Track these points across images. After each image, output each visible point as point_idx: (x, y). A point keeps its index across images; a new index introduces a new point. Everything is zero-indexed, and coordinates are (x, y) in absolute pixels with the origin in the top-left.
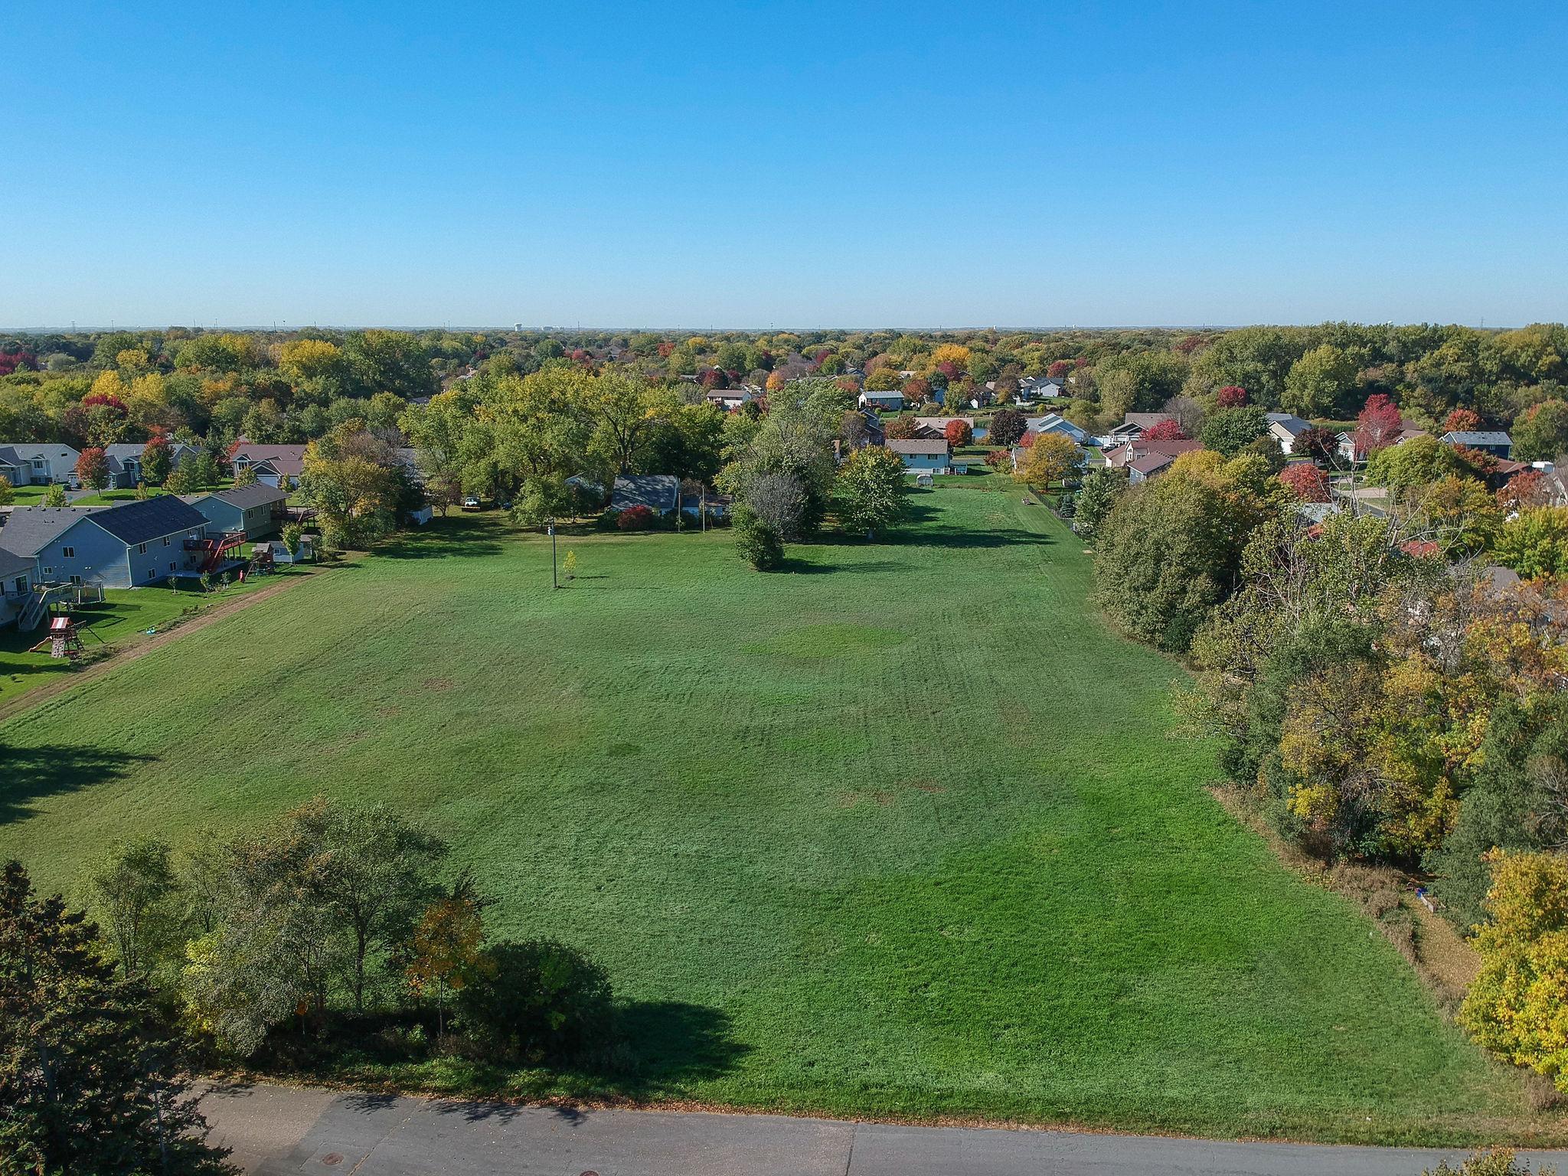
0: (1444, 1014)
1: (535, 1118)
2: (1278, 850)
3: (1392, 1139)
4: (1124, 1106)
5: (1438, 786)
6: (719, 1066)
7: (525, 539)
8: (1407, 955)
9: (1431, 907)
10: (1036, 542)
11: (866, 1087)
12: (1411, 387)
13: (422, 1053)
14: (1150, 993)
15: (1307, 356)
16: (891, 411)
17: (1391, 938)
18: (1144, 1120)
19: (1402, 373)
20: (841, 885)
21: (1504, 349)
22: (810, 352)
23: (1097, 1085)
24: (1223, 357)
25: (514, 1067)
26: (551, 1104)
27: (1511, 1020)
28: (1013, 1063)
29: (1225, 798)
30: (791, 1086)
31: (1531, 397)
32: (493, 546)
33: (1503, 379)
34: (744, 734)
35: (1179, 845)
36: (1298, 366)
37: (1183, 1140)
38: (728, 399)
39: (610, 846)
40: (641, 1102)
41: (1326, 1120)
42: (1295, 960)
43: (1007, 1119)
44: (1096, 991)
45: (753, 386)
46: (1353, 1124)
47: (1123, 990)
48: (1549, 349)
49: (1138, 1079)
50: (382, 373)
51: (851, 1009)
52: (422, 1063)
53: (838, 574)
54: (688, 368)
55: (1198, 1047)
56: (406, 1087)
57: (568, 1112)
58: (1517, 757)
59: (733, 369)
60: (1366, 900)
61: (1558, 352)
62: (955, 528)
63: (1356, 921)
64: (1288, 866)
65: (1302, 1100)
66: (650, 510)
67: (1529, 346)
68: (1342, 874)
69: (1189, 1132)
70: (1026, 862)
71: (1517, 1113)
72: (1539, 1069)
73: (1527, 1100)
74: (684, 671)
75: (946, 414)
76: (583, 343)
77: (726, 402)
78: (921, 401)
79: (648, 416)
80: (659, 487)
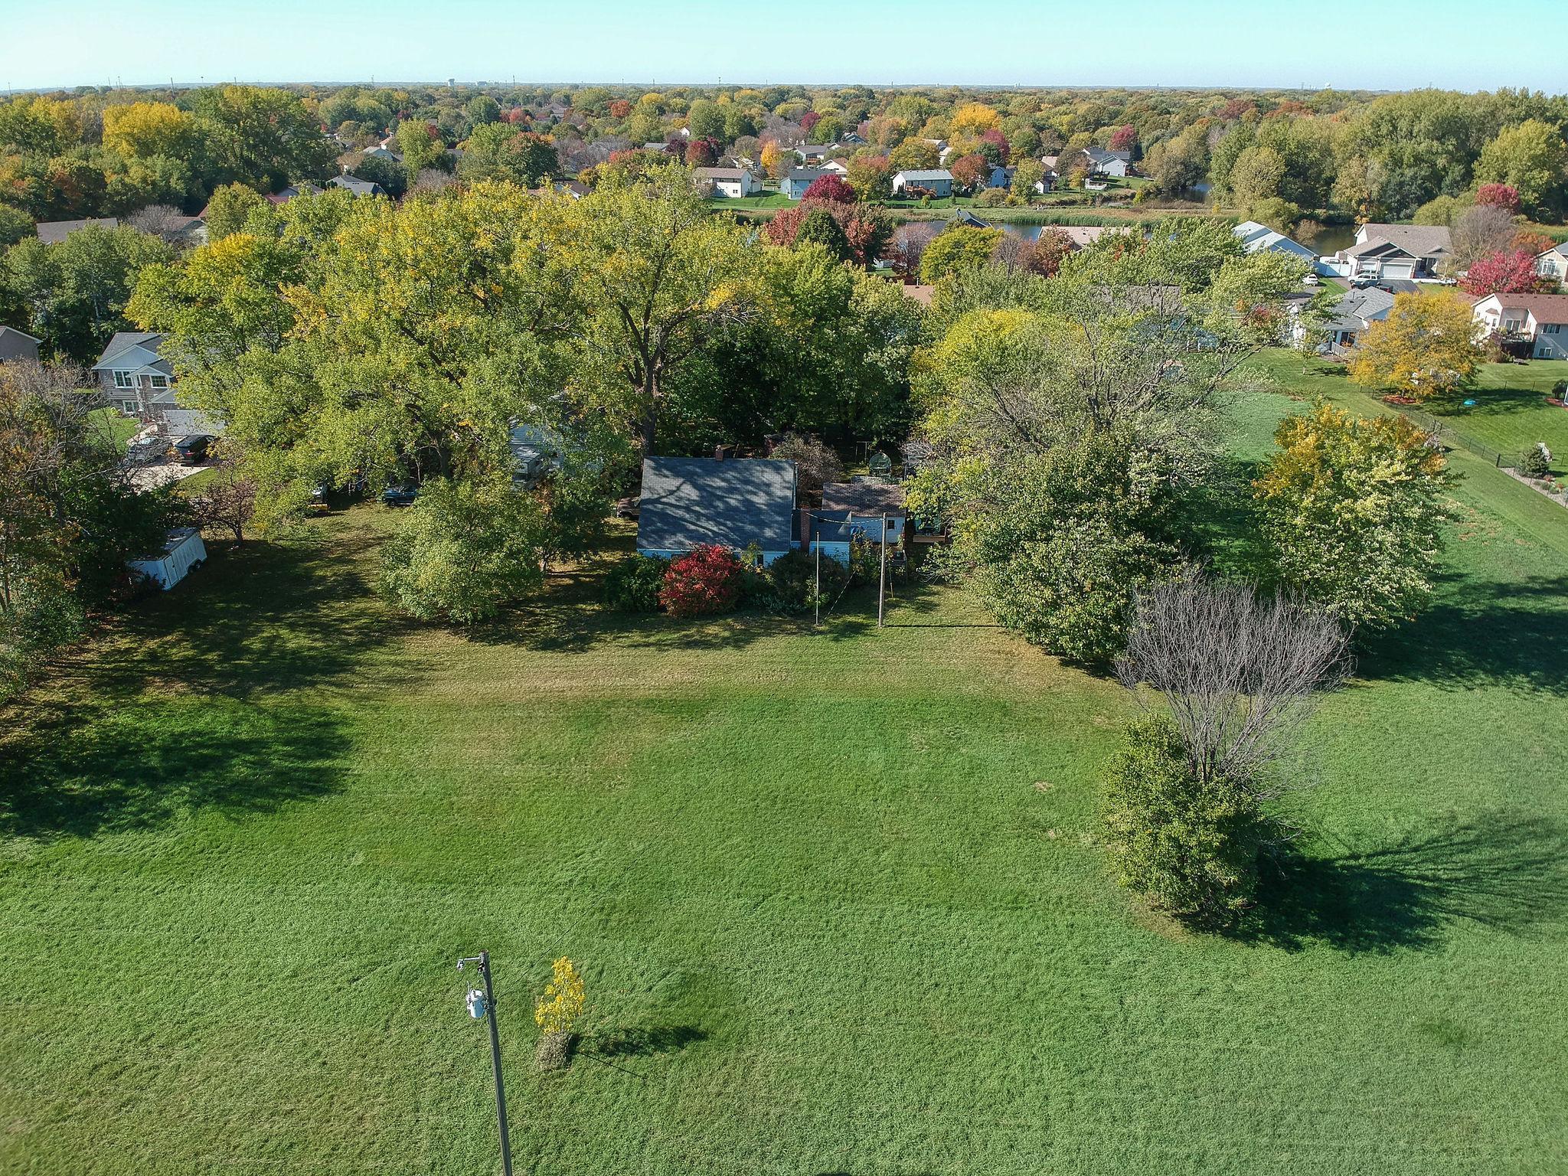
16: (938, 198)
22: (786, 111)
38: (721, 180)
45: (745, 160)
54: (654, 133)
59: (711, 135)
66: (734, 557)
75: (1013, 203)
76: (520, 100)
77: (721, 185)
78: (974, 186)
79: (713, 302)
80: (760, 499)
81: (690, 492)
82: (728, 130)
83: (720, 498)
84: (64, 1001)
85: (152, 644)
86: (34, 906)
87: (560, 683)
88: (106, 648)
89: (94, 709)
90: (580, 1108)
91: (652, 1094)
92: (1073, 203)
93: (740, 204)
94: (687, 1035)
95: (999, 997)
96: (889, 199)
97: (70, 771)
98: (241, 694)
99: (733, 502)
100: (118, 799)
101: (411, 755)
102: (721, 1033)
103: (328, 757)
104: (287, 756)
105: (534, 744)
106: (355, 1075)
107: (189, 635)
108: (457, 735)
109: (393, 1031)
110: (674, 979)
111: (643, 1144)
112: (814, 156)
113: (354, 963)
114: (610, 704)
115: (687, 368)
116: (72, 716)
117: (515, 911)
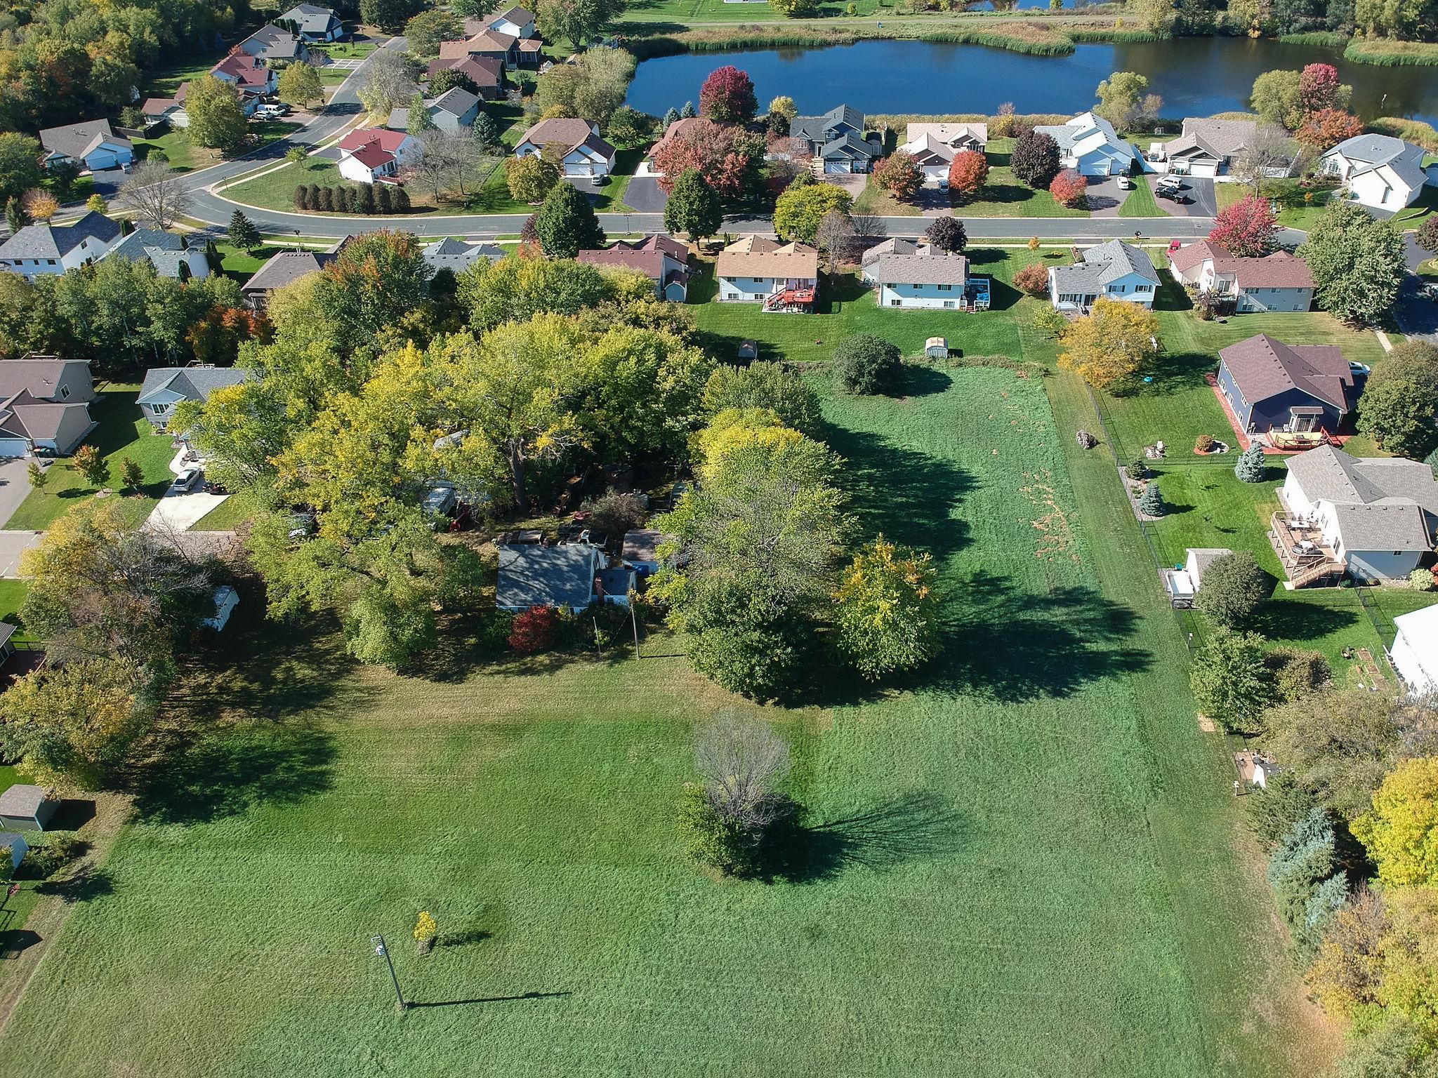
80: (561, 562)
83: (538, 563)
84: (213, 923)
85: (219, 679)
86: (188, 871)
87: (446, 711)
88: (193, 683)
89: (195, 734)
90: (434, 972)
91: (464, 964)
94: (482, 935)
95: (623, 915)
97: (192, 779)
98: (274, 715)
99: (545, 565)
100: (219, 797)
101: (365, 767)
102: (497, 935)
103: (325, 762)
104: (305, 762)
105: (429, 760)
106: (342, 957)
107: (240, 669)
108: (389, 752)
109: (358, 935)
110: (481, 908)
111: (457, 987)
113: (339, 900)
114: (471, 728)
116: (183, 741)
117: (413, 870)
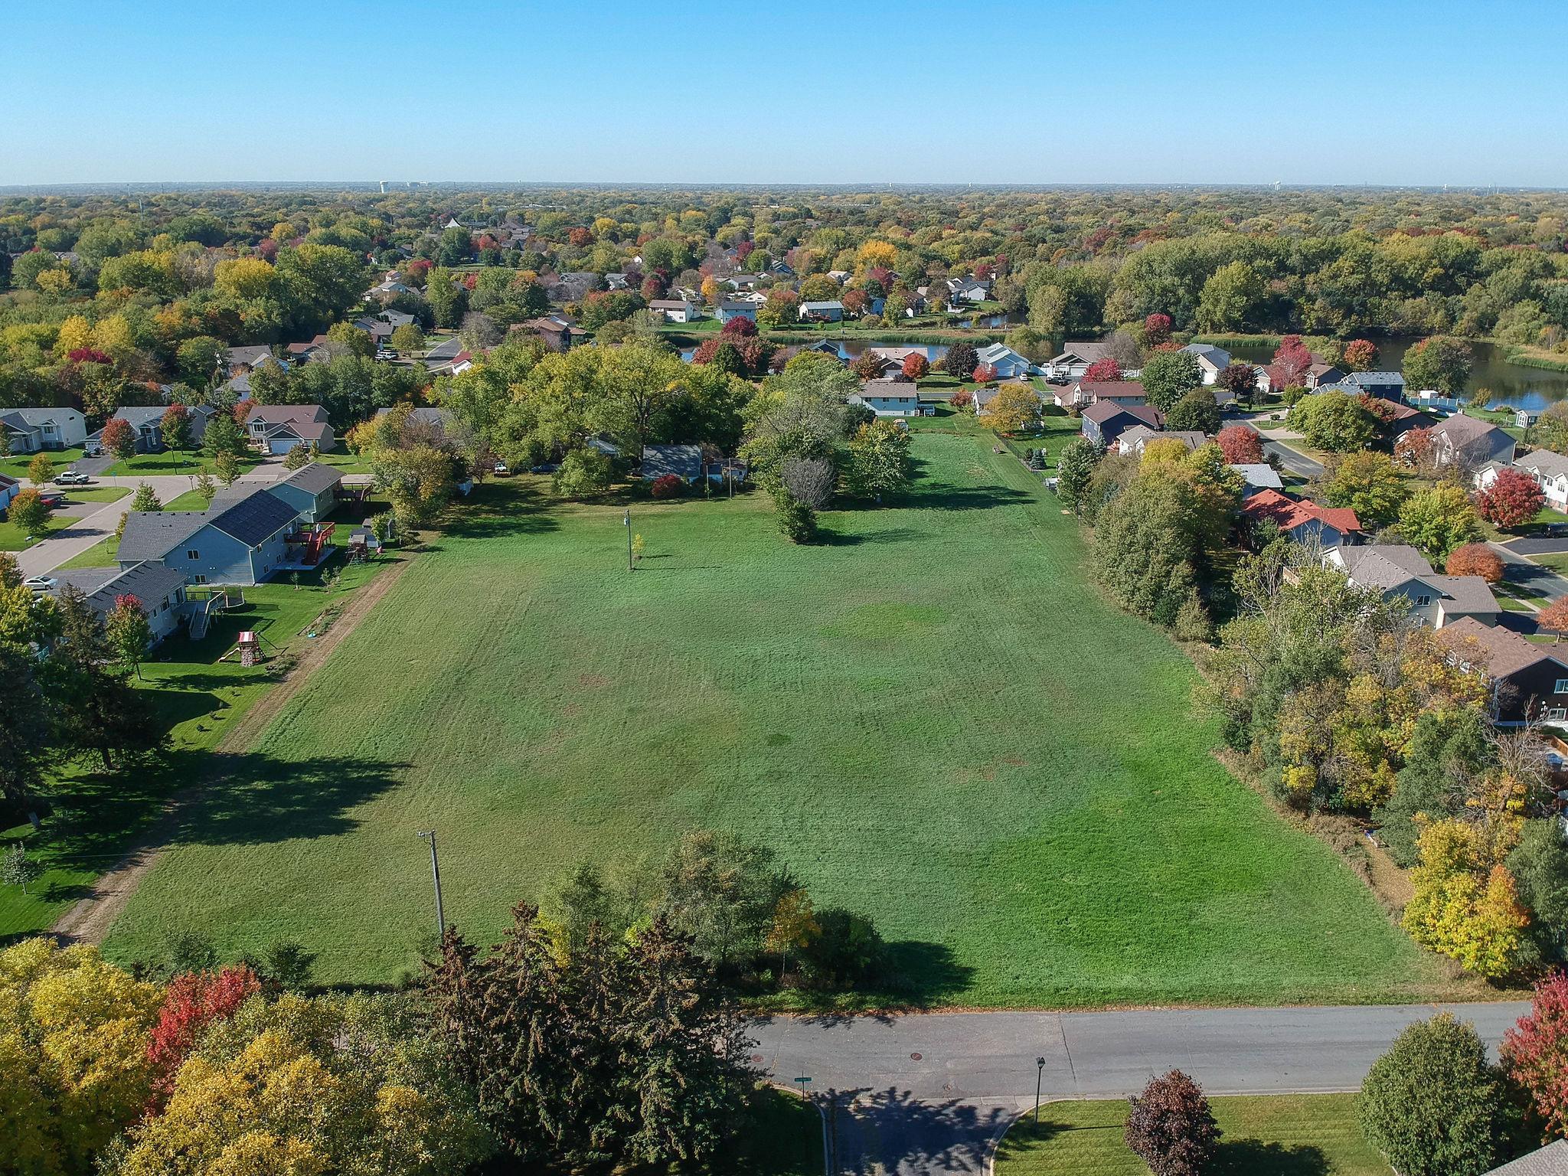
0: (1391, 920)
1: (864, 1025)
2: (1272, 806)
3: (1369, 1001)
4: (1212, 991)
5: (1380, 765)
6: (961, 983)
7: (572, 511)
8: (1365, 881)
9: (1376, 844)
10: (1020, 501)
11: (1057, 990)
12: (1312, 299)
13: (773, 987)
14: (1210, 914)
15: (1221, 272)
16: (833, 322)
17: (1353, 869)
18: (1226, 999)
19: (1303, 284)
20: (983, 848)
21: (1394, 261)
22: (726, 237)
23: (1194, 980)
24: (1144, 269)
25: (836, 992)
26: (870, 1014)
27: (1434, 925)
28: (1140, 968)
29: (1227, 761)
30: (1012, 993)
31: (1417, 309)
32: (546, 520)
33: (1393, 290)
34: (860, 719)
35: (1204, 802)
36: (1211, 282)
37: (1251, 1008)
38: (670, 310)
39: (809, 825)
40: (925, 1010)
41: (1330, 992)
42: (1295, 887)
43: (1147, 1004)
44: (1175, 916)
45: (688, 290)
46: (1345, 993)
47: (1192, 915)
48: (1434, 262)
49: (1218, 974)
50: (317, 290)
51: (1025, 939)
52: (775, 994)
53: (866, 546)
54: (613, 264)
55: (1246, 950)
56: (775, 1011)
57: (882, 1019)
58: (1434, 754)
59: (660, 266)
60: (1334, 840)
61: (1442, 265)
62: (945, 486)
63: (1330, 857)
64: (1279, 817)
65: (1315, 980)
66: (679, 479)
67: (1415, 258)
68: (1317, 823)
69: (1253, 1004)
70: (1103, 822)
71: (1440, 981)
72: (1453, 955)
73: (1445, 974)
74: (784, 659)
75: (886, 325)
76: (475, 217)
77: (669, 313)
78: (860, 311)
79: (668, 389)
80: (686, 457)
81: (659, 455)
82: (675, 263)
83: (671, 458)
87: (619, 513)
92: (933, 324)
93: (685, 328)
96: (796, 322)
98: (513, 515)
99: (675, 458)
100: (493, 533)
103: (553, 525)
104: (541, 525)
112: (745, 284)
115: (658, 417)
